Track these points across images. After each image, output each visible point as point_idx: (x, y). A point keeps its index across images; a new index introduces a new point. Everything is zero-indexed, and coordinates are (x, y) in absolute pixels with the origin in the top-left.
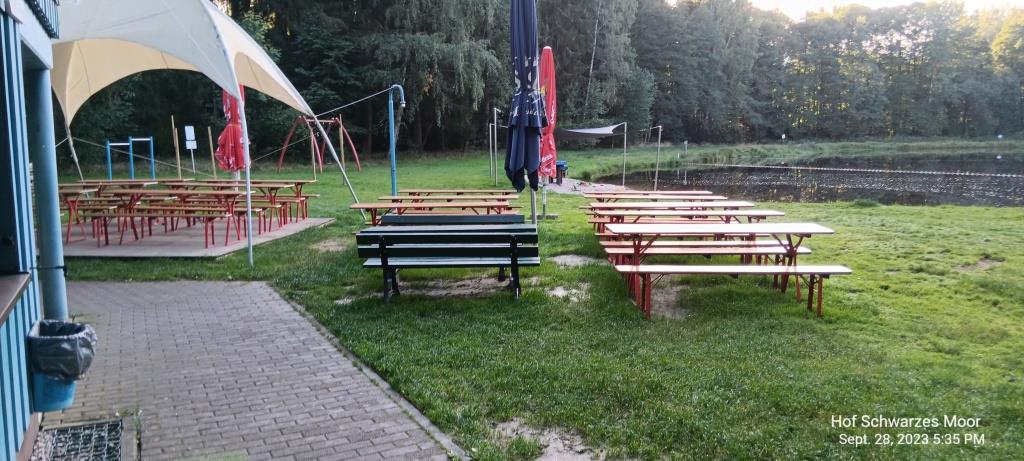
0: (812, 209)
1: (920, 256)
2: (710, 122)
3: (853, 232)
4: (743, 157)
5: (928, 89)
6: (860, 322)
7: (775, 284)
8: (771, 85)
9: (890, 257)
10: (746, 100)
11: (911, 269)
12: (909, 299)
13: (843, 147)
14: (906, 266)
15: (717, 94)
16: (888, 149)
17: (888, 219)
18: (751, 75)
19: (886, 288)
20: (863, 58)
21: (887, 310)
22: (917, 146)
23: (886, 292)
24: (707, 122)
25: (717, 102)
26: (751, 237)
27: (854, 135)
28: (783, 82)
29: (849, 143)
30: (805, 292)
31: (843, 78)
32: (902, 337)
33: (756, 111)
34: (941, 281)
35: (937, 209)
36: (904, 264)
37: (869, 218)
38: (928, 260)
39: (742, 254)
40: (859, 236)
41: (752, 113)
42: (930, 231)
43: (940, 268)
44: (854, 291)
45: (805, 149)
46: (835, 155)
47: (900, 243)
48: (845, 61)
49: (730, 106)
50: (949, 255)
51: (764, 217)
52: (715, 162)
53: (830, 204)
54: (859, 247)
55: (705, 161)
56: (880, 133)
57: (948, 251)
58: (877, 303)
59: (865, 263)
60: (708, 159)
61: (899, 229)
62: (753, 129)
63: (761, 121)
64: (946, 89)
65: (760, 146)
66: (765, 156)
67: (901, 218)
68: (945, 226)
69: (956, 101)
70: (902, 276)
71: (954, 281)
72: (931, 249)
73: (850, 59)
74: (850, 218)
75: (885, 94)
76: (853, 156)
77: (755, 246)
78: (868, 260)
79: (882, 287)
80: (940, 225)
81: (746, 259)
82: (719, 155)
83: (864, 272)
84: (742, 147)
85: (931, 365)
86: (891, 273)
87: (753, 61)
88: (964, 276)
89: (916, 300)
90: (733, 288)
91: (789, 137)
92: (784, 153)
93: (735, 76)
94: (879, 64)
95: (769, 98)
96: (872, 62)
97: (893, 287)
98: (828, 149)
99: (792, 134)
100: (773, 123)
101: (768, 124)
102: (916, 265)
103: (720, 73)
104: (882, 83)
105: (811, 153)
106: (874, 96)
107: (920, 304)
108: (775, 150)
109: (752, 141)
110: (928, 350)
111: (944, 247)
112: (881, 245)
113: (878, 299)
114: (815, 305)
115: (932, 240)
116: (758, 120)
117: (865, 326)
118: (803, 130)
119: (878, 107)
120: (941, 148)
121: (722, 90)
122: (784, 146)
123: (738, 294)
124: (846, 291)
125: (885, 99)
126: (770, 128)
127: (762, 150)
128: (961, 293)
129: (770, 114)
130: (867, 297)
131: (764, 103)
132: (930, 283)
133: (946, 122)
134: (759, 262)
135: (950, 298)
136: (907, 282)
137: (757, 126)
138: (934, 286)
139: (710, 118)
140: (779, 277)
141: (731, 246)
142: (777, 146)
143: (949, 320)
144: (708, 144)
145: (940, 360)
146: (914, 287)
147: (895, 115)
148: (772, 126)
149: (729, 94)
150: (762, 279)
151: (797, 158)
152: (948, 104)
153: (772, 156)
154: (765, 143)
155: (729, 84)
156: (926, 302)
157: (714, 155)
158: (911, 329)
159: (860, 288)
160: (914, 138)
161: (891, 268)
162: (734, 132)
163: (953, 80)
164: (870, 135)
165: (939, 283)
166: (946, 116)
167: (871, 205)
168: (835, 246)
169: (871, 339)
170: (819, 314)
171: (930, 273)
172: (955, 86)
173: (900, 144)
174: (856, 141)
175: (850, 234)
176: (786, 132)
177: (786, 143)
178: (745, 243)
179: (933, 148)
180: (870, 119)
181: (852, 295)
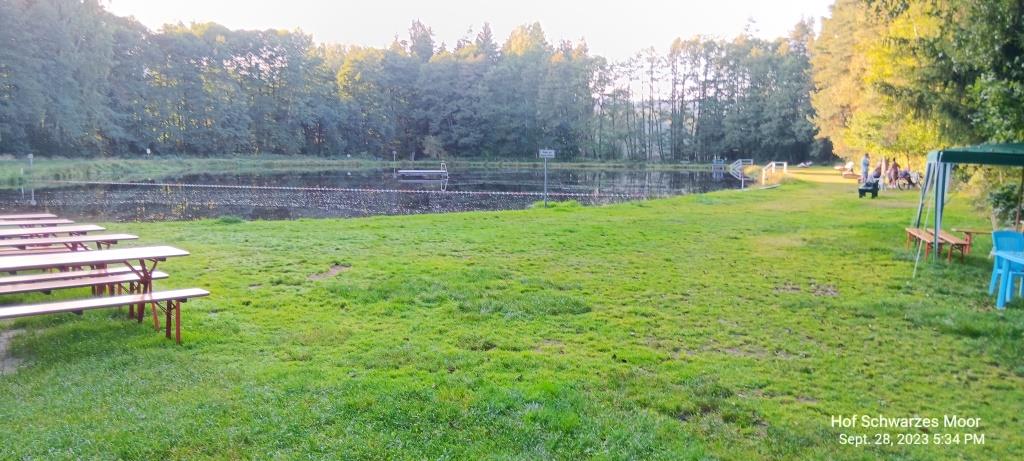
0: (176, 229)
1: (280, 268)
2: (62, 133)
3: (217, 250)
4: (103, 173)
5: (286, 111)
6: (221, 343)
7: (131, 315)
8: (131, 96)
9: (252, 272)
10: (102, 110)
11: (272, 282)
12: (268, 312)
13: (212, 164)
14: (268, 280)
15: (68, 102)
16: (255, 166)
17: (252, 234)
18: (107, 84)
19: (248, 304)
20: (224, 77)
21: (248, 325)
22: (281, 164)
23: (247, 308)
24: (57, 133)
25: (68, 111)
26: (101, 265)
27: (222, 151)
28: (144, 94)
29: (216, 160)
30: (163, 319)
31: (207, 95)
32: (261, 351)
33: (116, 123)
34: (298, 290)
35: (296, 223)
36: (265, 278)
37: (233, 234)
38: (287, 272)
39: (93, 286)
40: (224, 253)
41: (111, 125)
42: (289, 244)
43: (297, 278)
44: (216, 311)
45: (172, 165)
46: (205, 171)
47: (262, 257)
48: (207, 78)
49: (85, 117)
50: (305, 265)
51: (115, 242)
52: (70, 177)
53: (196, 221)
54: (222, 265)
55: (57, 177)
56: (246, 150)
57: (304, 262)
58: (237, 320)
59: (228, 280)
60: (61, 175)
61: (262, 243)
62: (113, 142)
63: (122, 134)
64: (302, 113)
65: (122, 160)
66: (129, 172)
67: (264, 233)
68: (302, 238)
69: (311, 123)
70: (263, 290)
71: (309, 290)
72: (290, 261)
73: (212, 76)
74: (215, 236)
75: (248, 114)
76: (222, 173)
77: (106, 275)
78: (231, 278)
79: (244, 304)
80: (298, 237)
81: (98, 290)
82: (74, 171)
83: (228, 289)
84: (101, 162)
85: (285, 376)
86: (252, 288)
87: (109, 69)
88: (317, 284)
89: (275, 312)
90: (81, 325)
91: (155, 152)
92: (150, 168)
93: (88, 84)
94: (241, 85)
95: (130, 110)
96: (234, 81)
97: (254, 302)
98: (197, 165)
99: (157, 149)
100: (136, 137)
101: (130, 137)
102: (276, 278)
103: (69, 79)
104: (244, 103)
105: (179, 169)
106: (237, 115)
107: (279, 316)
108: (139, 165)
109: (113, 155)
110: (284, 361)
111: (301, 257)
112: (244, 261)
113: (241, 317)
114: (173, 332)
115: (291, 252)
116: (118, 133)
117: (225, 346)
118: (168, 145)
119: (243, 126)
120: (301, 165)
121: (73, 98)
122: (148, 161)
123: (86, 332)
124: (208, 312)
125: (248, 118)
126: (132, 142)
127: (125, 166)
128: (314, 300)
129: (133, 126)
130: (229, 315)
131: (125, 116)
132: (288, 294)
133: (304, 142)
134: (112, 293)
135: (305, 306)
136: (267, 295)
137: (117, 140)
138: (292, 297)
139: (61, 128)
140: (136, 307)
141: (80, 277)
142: (142, 162)
143: (303, 327)
144: (60, 158)
145: (294, 368)
146: (274, 300)
147: (258, 133)
148: (134, 140)
149: (82, 102)
150: (116, 312)
151: (164, 174)
152: (305, 126)
153: (136, 172)
154: (126, 158)
155: (82, 92)
156: (284, 314)
157: (68, 171)
158: (269, 342)
159: (222, 307)
160: (277, 155)
161: (253, 283)
162: (91, 145)
163: (308, 104)
164: (237, 152)
165: (295, 293)
166: (304, 137)
167: (236, 222)
168: (198, 266)
169: (232, 358)
170: (179, 341)
171: (288, 284)
172: (310, 109)
173: (266, 162)
174: (224, 158)
175: (214, 251)
176: (152, 147)
177: (152, 159)
178: (96, 272)
179: (295, 165)
180: (236, 136)
181: (212, 316)
